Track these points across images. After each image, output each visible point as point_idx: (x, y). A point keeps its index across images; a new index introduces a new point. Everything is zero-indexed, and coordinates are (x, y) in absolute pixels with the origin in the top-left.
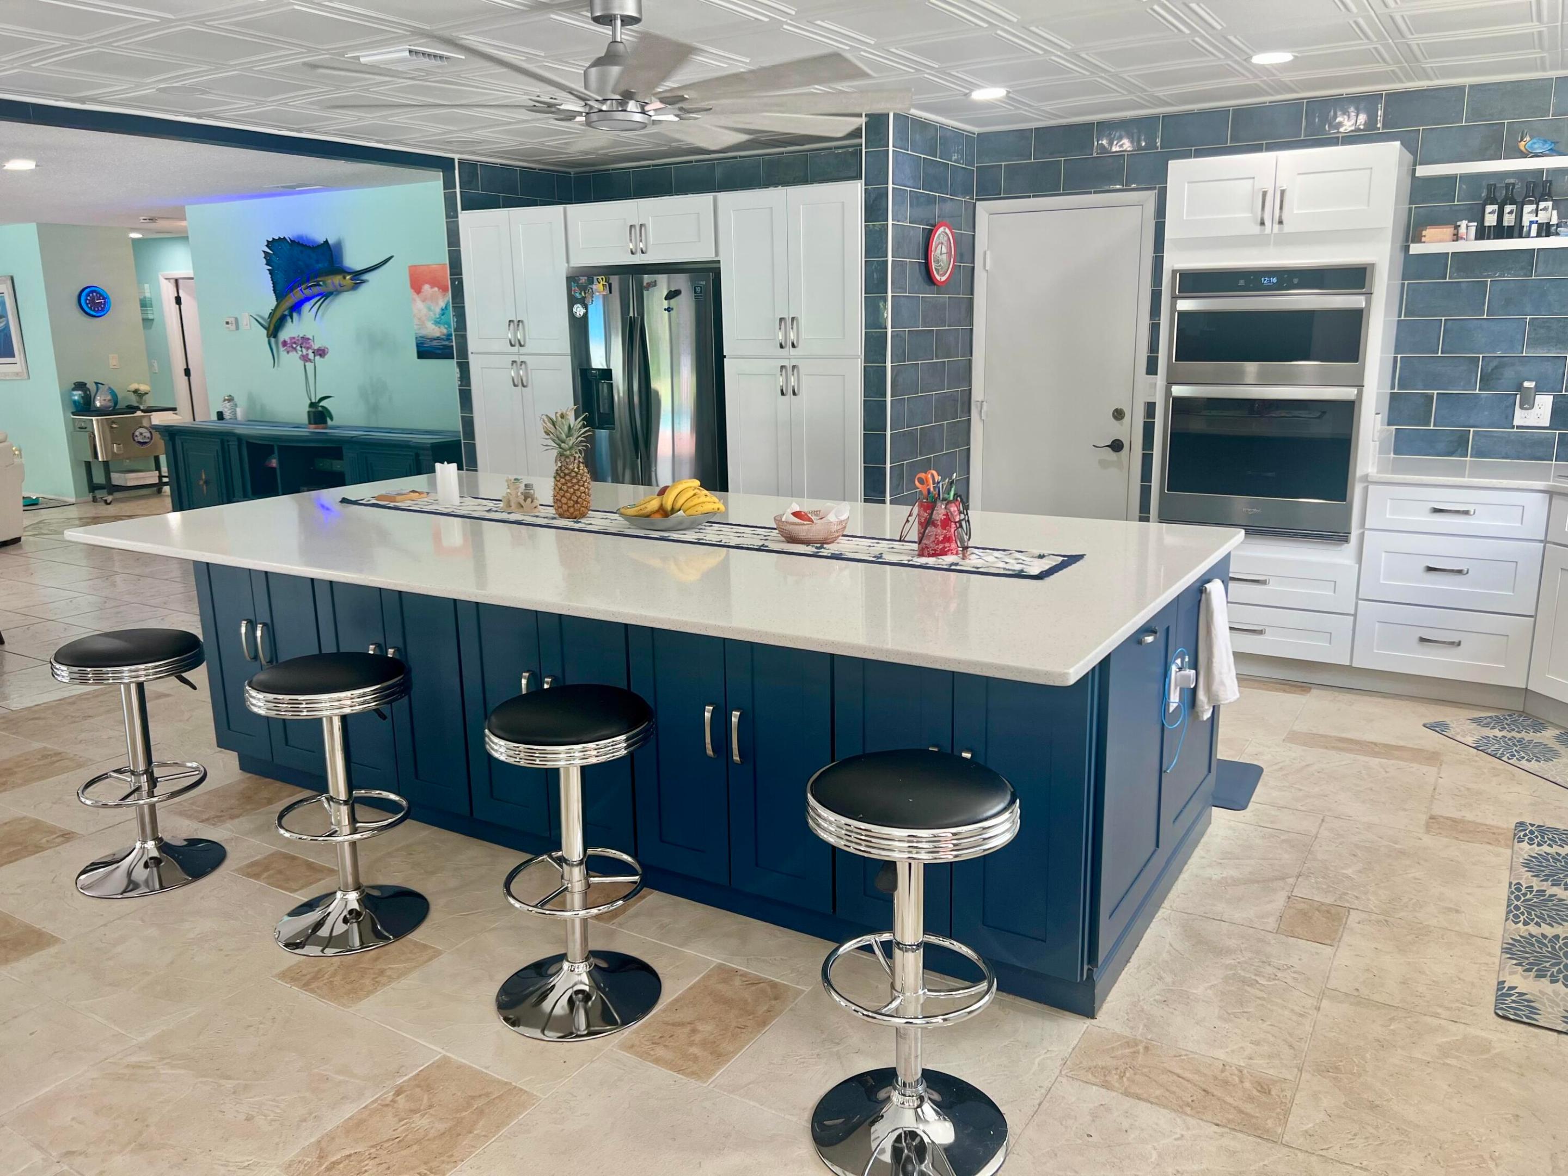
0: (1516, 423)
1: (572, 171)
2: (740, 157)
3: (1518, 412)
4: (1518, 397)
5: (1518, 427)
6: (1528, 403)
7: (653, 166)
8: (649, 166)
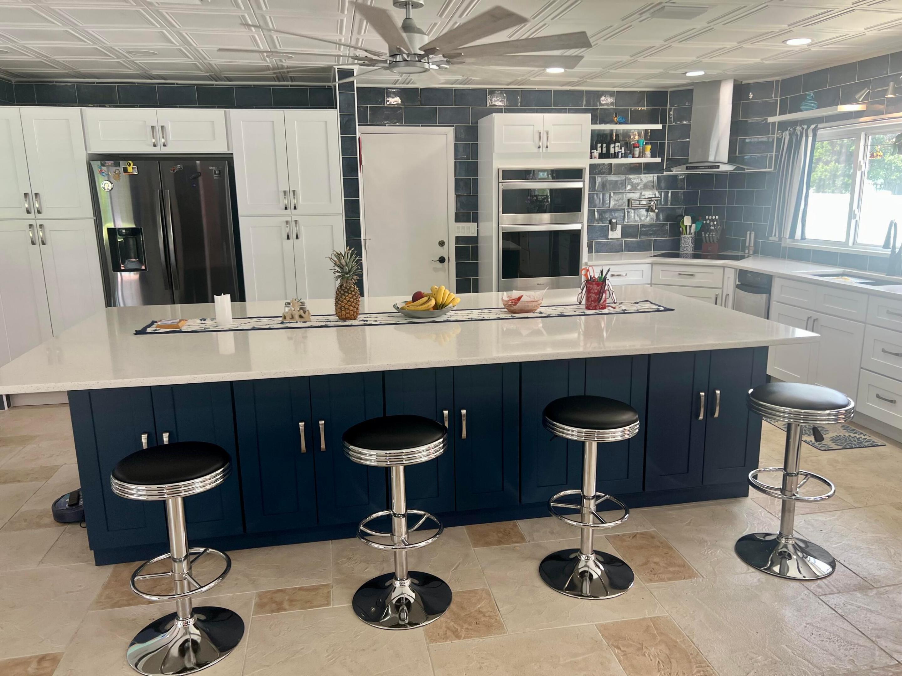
0: (610, 237)
1: (14, 80)
2: (177, 84)
3: (610, 232)
4: (610, 226)
5: (611, 239)
6: (613, 229)
7: (97, 83)
8: (94, 83)
